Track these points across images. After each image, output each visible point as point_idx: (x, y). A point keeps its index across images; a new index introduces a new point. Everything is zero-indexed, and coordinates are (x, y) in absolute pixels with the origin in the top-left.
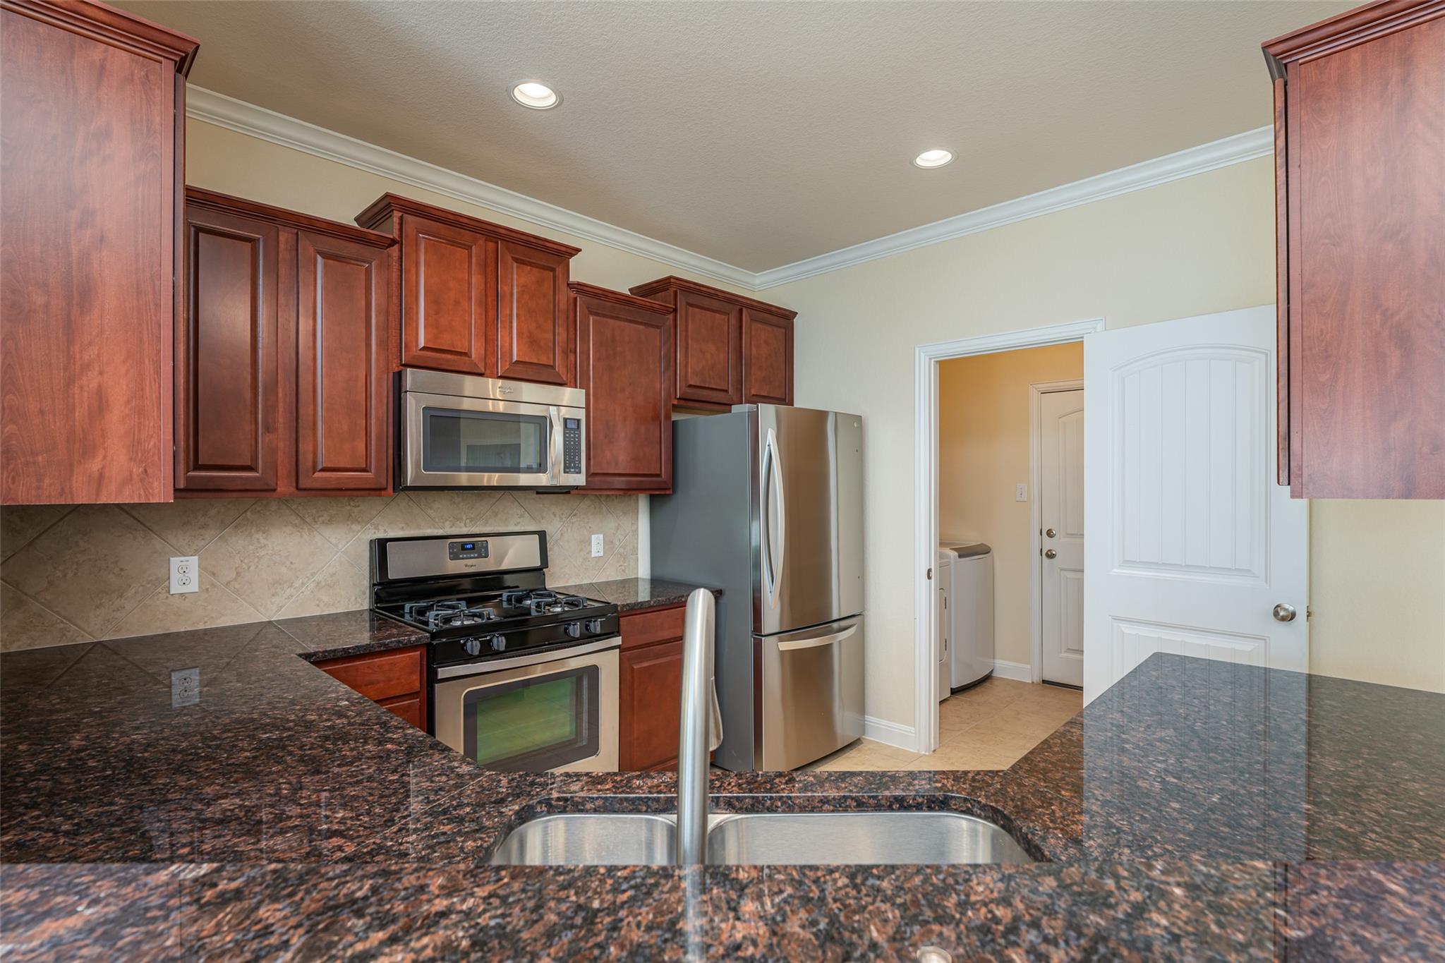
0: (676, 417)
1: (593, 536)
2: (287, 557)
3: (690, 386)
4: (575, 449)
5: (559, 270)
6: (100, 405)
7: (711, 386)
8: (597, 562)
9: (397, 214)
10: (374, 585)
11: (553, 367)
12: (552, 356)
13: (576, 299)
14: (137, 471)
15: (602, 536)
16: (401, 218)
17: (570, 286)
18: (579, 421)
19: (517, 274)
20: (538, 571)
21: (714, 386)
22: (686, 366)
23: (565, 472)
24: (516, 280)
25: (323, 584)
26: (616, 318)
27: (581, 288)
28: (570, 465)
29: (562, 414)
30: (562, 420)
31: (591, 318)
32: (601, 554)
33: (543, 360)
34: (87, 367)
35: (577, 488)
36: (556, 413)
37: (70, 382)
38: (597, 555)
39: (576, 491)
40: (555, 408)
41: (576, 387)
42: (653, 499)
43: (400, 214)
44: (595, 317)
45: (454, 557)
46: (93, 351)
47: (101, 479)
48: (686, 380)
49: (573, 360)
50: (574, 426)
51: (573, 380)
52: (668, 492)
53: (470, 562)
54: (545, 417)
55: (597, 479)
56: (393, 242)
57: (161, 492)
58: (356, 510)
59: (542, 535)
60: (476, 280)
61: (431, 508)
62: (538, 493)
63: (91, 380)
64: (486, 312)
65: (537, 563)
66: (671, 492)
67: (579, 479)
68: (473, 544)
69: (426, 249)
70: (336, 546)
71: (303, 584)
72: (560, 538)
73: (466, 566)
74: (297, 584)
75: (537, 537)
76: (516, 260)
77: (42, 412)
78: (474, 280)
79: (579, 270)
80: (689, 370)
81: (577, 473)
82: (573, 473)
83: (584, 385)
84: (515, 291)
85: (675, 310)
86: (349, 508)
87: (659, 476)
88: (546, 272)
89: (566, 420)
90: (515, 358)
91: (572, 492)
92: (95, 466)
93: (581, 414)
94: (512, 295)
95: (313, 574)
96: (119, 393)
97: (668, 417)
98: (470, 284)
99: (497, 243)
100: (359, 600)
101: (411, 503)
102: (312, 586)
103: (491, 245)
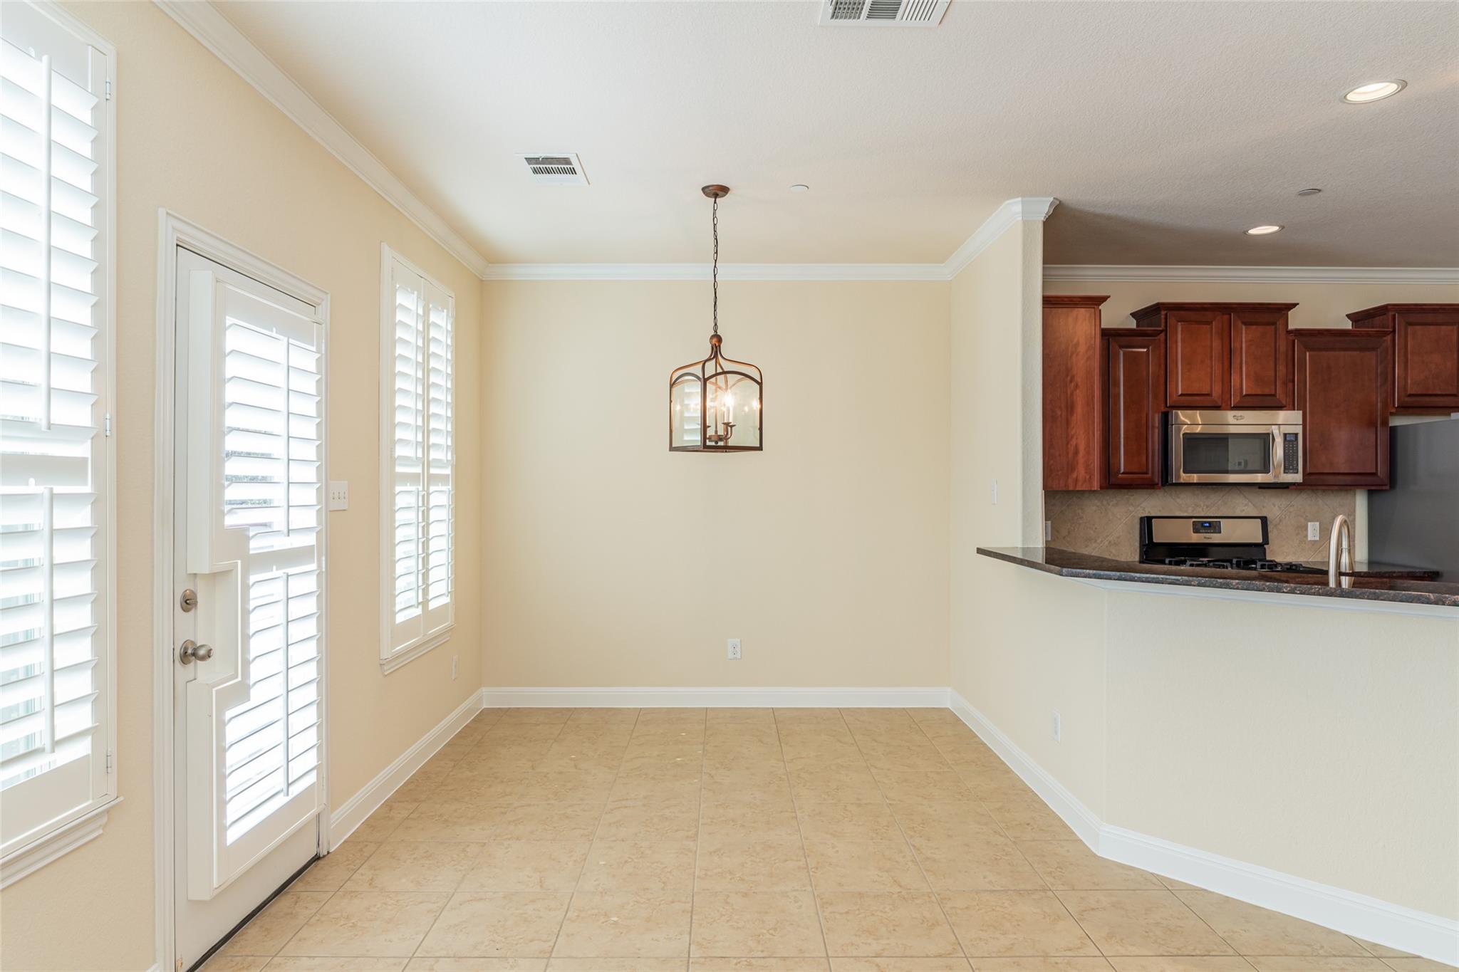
0: (1396, 422)
1: (1309, 523)
2: (1094, 525)
3: (1410, 395)
4: (1293, 455)
5: (1280, 324)
6: (1076, 452)
7: (1435, 393)
8: (1313, 545)
9: (1163, 312)
10: (1144, 545)
11: (1274, 395)
12: (1273, 388)
13: (1294, 341)
14: (1088, 477)
15: (1318, 523)
16: (1166, 315)
17: (1289, 332)
18: (1296, 435)
19: (1246, 333)
20: (1260, 547)
21: (1439, 393)
22: (1406, 379)
23: (1285, 472)
24: (1244, 337)
25: (1112, 542)
26: (1333, 349)
27: (1299, 333)
28: (1289, 466)
29: (1281, 430)
30: (1282, 435)
31: (1308, 354)
32: (1317, 538)
33: (1267, 391)
34: (1072, 437)
35: (1294, 484)
36: (1278, 431)
37: (1067, 444)
38: (1313, 539)
39: (1294, 487)
40: (1277, 427)
41: (1294, 409)
42: (1371, 493)
43: (1165, 312)
44: (1312, 353)
45: (1196, 531)
46: (1074, 431)
47: (1076, 480)
48: (1405, 389)
49: (1291, 388)
50: (1293, 439)
51: (1291, 403)
52: (1384, 488)
53: (1207, 535)
54: (1268, 434)
55: (1313, 477)
56: (1161, 331)
57: (1096, 486)
58: (1132, 498)
59: (1264, 520)
60: (1216, 344)
61: (1179, 498)
62: (1260, 488)
63: (1074, 442)
64: (1223, 363)
65: (1260, 541)
66: (1388, 487)
67: (1298, 478)
68: (1209, 523)
69: (1182, 331)
70: (1120, 519)
71: (1102, 541)
72: (1279, 524)
73: (1205, 538)
74: (1099, 541)
75: (1259, 520)
76: (1245, 323)
77: (1060, 455)
78: (1214, 344)
79: (1296, 321)
80: (1409, 381)
81: (1295, 473)
82: (1291, 473)
83: (1302, 407)
84: (1244, 346)
85: (1394, 331)
86: (1127, 496)
87: (1374, 474)
88: (1268, 327)
89: (1285, 435)
90: (1244, 393)
91: (1291, 487)
92: (1075, 475)
93: (1299, 430)
94: (1241, 348)
95: (1107, 536)
96: (1082, 448)
97: (1385, 422)
98: (1211, 347)
99: (1231, 315)
100: (1133, 555)
101: (1166, 494)
102: (1107, 543)
103: (1226, 317)
